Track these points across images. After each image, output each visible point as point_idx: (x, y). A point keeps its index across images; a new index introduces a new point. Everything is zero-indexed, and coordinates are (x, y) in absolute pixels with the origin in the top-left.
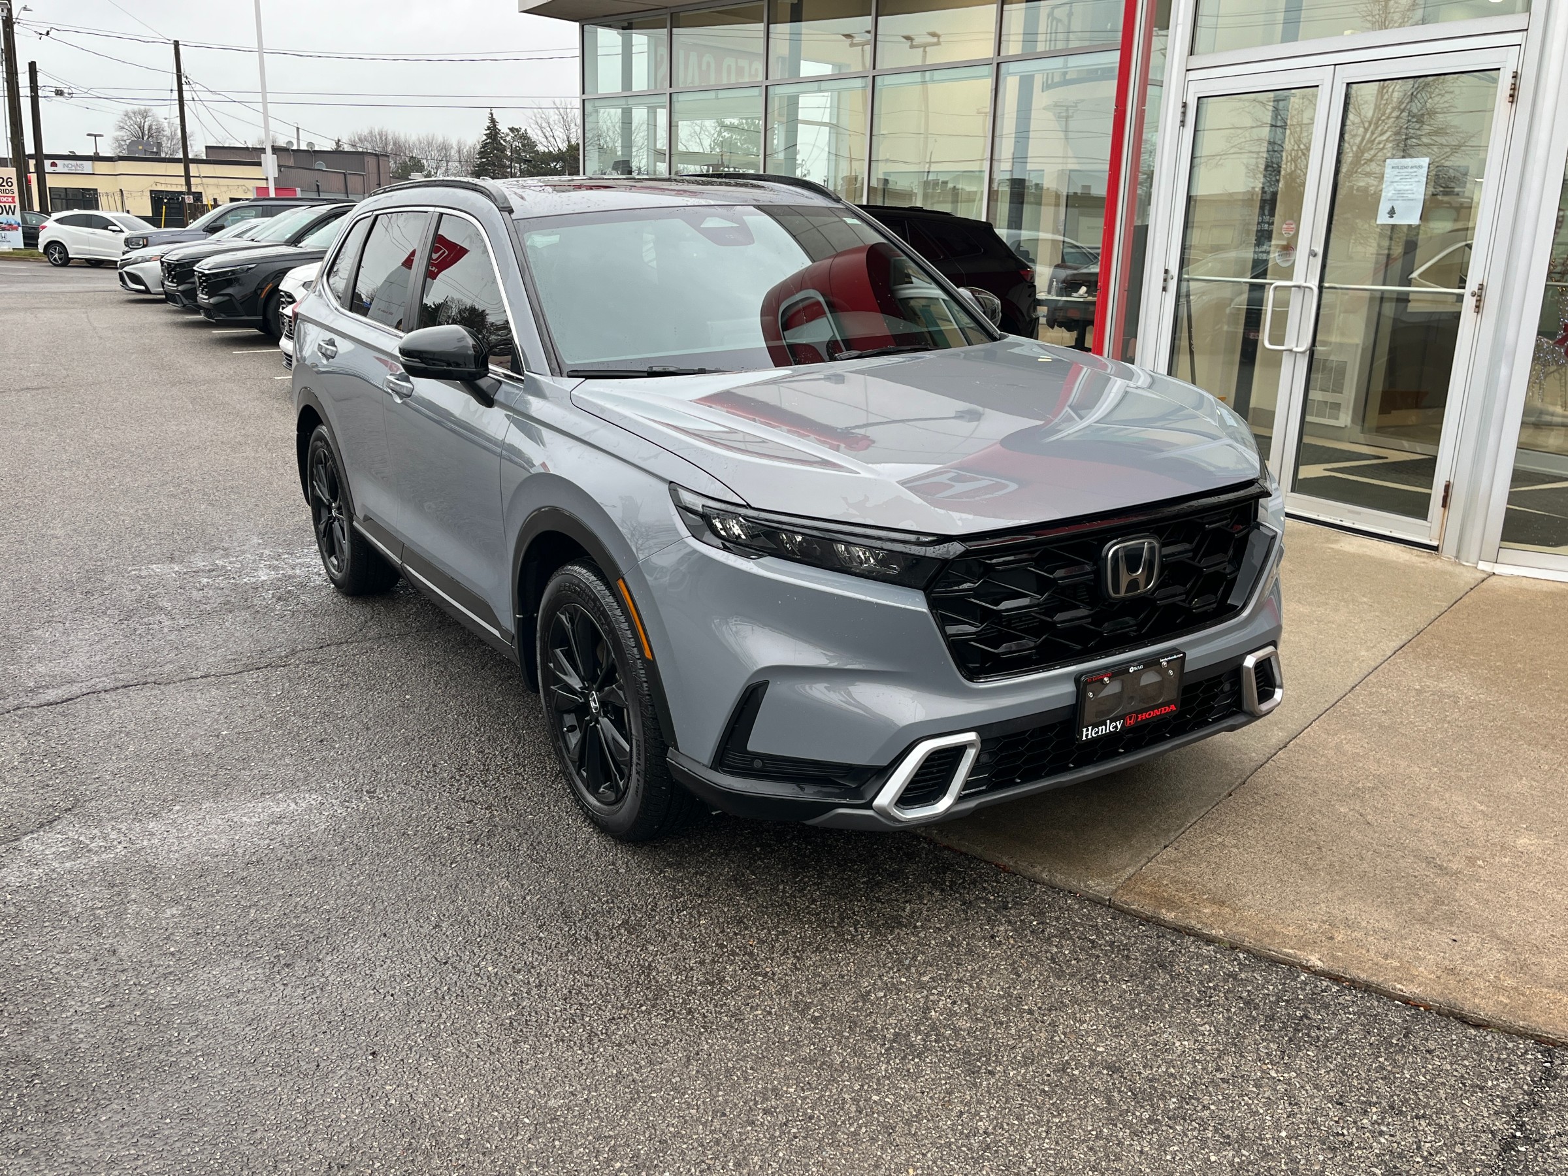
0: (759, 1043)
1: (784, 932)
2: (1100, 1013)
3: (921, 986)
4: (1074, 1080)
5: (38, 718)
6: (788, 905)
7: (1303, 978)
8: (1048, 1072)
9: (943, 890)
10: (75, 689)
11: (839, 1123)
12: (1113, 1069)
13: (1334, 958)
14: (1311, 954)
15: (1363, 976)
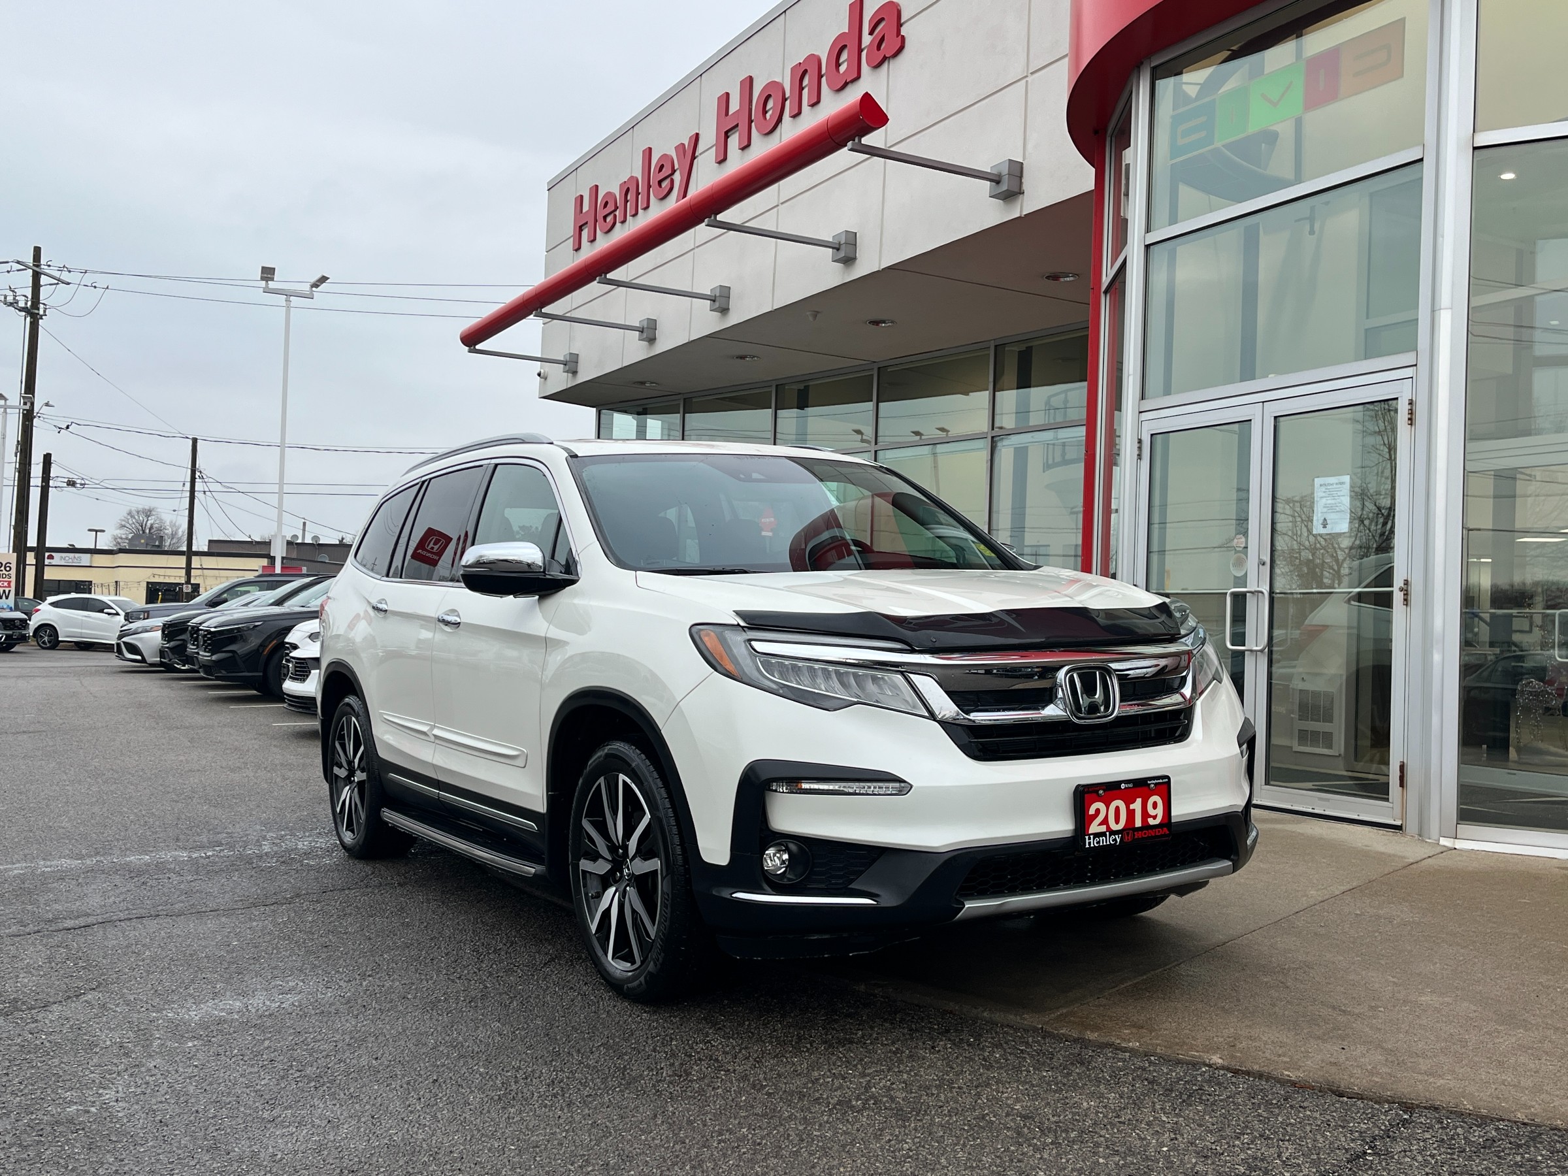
0: (718, 1107)
1: (746, 1048)
2: (1021, 1088)
3: (863, 1075)
4: (992, 1123)
5: (58, 937)
6: (752, 1033)
7: (1204, 1069)
8: (969, 1119)
9: (892, 1023)
10: (91, 920)
11: (783, 1146)
12: (1025, 1117)
13: (1233, 1057)
14: (1214, 1054)
15: (1256, 1067)
